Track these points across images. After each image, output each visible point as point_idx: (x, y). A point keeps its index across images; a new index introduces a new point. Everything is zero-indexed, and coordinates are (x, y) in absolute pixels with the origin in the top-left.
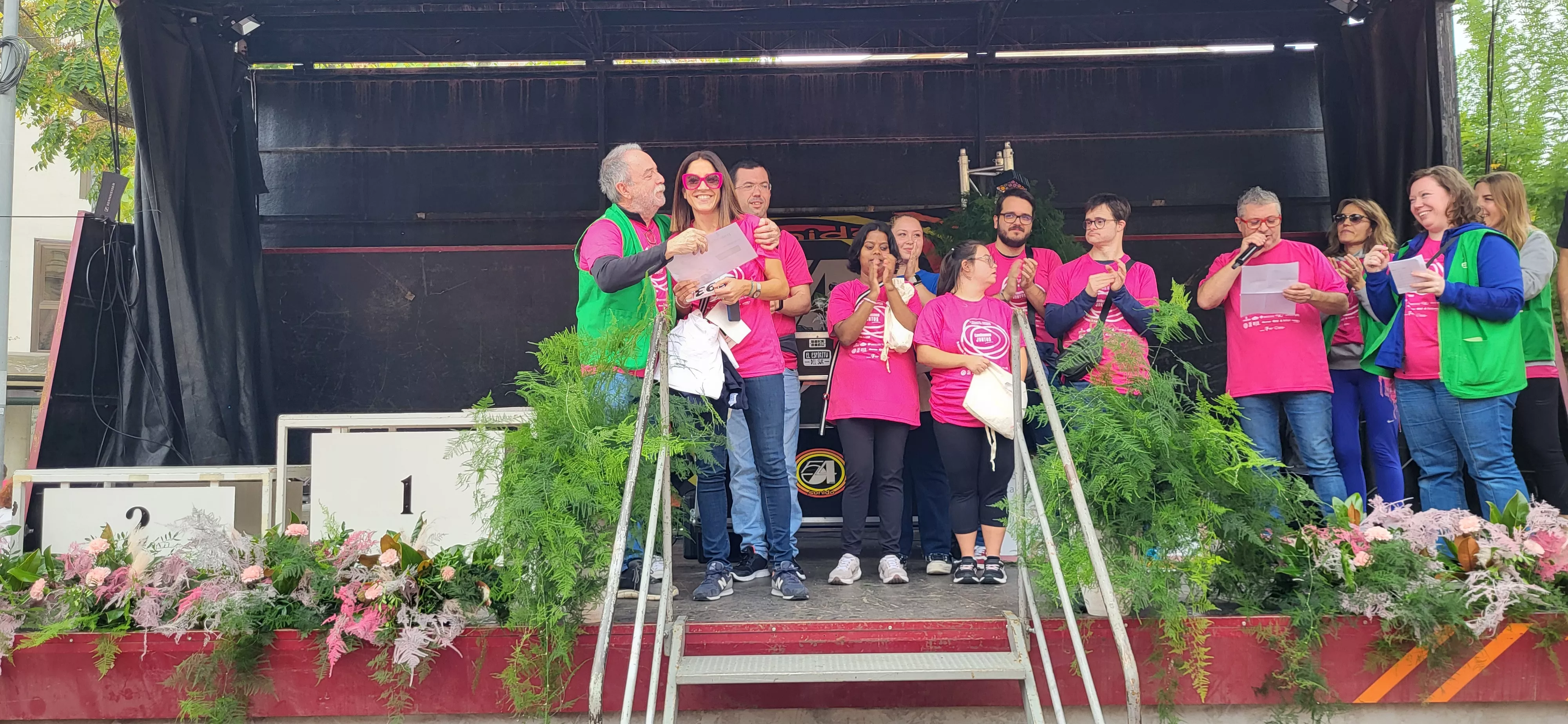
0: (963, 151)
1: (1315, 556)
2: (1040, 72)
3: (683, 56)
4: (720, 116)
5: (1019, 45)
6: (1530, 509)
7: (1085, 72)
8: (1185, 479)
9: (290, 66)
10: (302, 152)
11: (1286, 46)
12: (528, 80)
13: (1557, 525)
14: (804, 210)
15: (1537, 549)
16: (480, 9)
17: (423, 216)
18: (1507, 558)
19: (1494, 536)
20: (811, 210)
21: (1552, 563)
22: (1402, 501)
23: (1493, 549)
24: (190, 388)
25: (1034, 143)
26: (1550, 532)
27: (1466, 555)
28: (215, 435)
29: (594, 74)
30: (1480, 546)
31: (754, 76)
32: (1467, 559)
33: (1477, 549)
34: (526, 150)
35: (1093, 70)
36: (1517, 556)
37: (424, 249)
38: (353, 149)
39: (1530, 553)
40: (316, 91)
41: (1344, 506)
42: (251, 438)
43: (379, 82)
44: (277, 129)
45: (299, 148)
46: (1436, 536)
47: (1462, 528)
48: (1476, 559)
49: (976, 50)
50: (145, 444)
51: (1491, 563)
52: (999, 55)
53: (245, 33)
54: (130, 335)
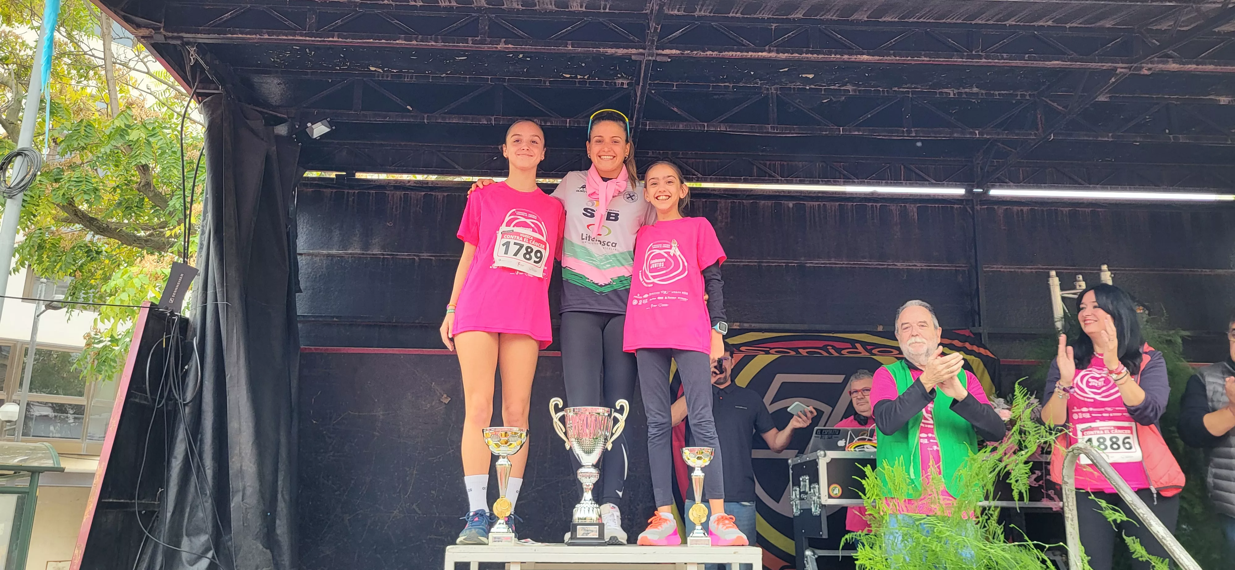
2: (1022, 210)
3: (705, 181)
5: (1012, 184)
7: (1062, 211)
9: (333, 175)
10: (333, 256)
16: (549, 124)
20: (824, 327)
24: (241, 494)
25: (1021, 272)
28: (261, 547)
31: (763, 202)
38: (382, 254)
40: (351, 199)
42: (286, 548)
43: (412, 194)
45: (330, 252)
49: (973, 187)
50: (185, 556)
52: (994, 192)
53: (315, 137)
54: (181, 435)
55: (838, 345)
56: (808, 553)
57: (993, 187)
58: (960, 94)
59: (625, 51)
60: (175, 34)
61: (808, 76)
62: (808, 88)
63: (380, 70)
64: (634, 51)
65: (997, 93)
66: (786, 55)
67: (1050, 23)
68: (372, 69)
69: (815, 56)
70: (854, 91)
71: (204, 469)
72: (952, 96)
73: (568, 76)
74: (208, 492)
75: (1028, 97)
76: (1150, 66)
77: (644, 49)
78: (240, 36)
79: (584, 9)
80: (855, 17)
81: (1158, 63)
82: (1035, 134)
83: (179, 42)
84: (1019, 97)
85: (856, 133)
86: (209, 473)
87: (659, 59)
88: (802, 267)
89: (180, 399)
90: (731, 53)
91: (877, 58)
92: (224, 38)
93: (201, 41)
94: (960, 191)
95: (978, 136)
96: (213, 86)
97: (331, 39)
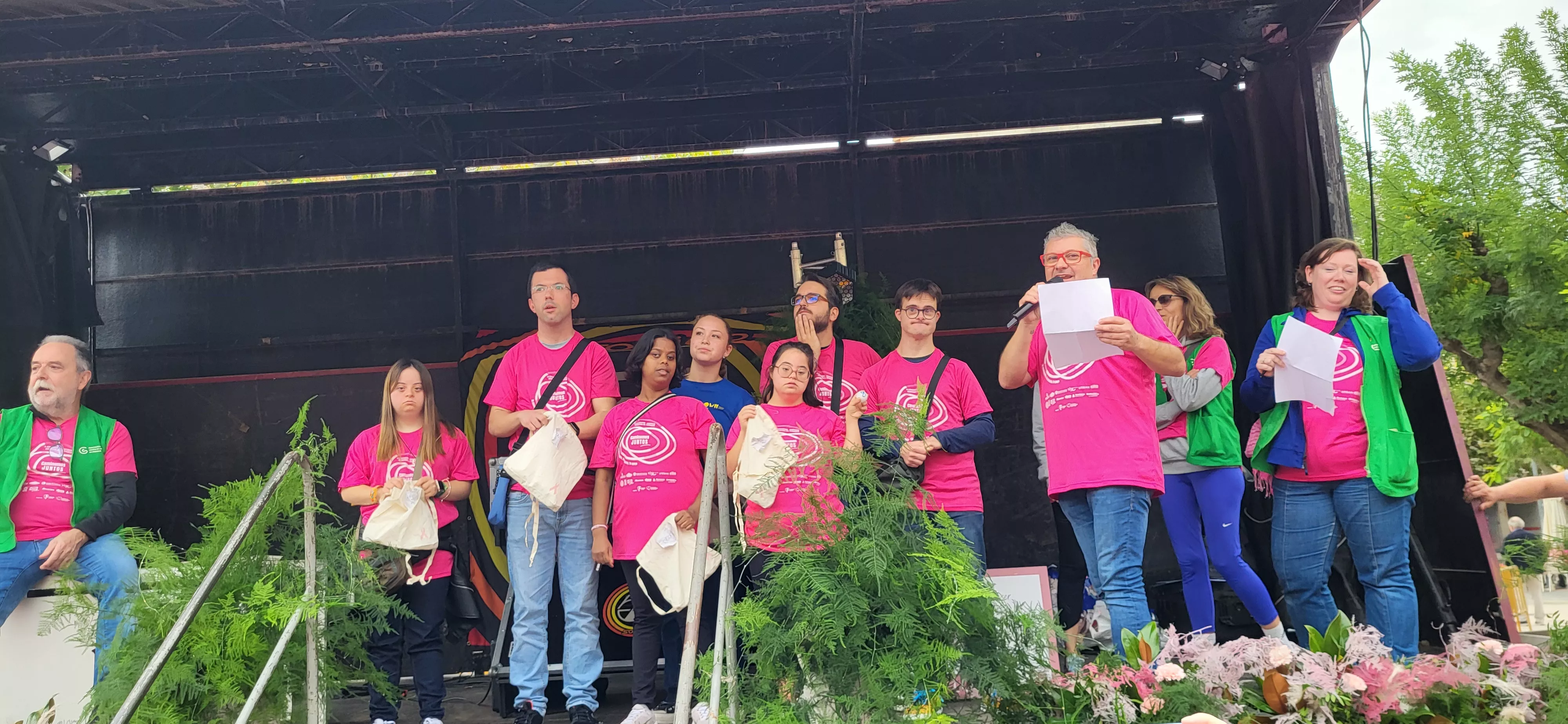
0: (795, 245)
1: (1093, 704)
2: (920, 159)
4: (584, 221)
5: (891, 130)
6: (1351, 633)
8: (908, 621)
9: (125, 191)
10: (145, 280)
11: (1175, 118)
12: (381, 193)
13: (1376, 655)
14: (673, 315)
15: (1355, 683)
16: (297, 121)
17: (267, 341)
18: (1319, 697)
19: (1306, 668)
20: (680, 314)
21: (1378, 700)
22: (1200, 630)
23: (1305, 687)
25: (917, 232)
26: (1368, 665)
27: (1274, 694)
29: (447, 183)
30: (1290, 682)
31: (618, 176)
32: (1276, 699)
33: (1286, 687)
34: (380, 266)
35: (976, 154)
36: (1330, 694)
37: (256, 377)
38: (198, 274)
39: (1345, 691)
40: (161, 215)
41: (1135, 639)
43: (226, 203)
44: (119, 258)
45: (141, 276)
46: (1242, 671)
47: (1272, 661)
48: (1285, 699)
49: (846, 138)
51: (1303, 704)
52: (871, 142)
53: (53, 158)
57: (870, 136)
61: (567, 40)
63: (107, 79)
68: (98, 79)
72: (751, 44)
73: (310, 65)
85: (641, 98)
94: (834, 145)
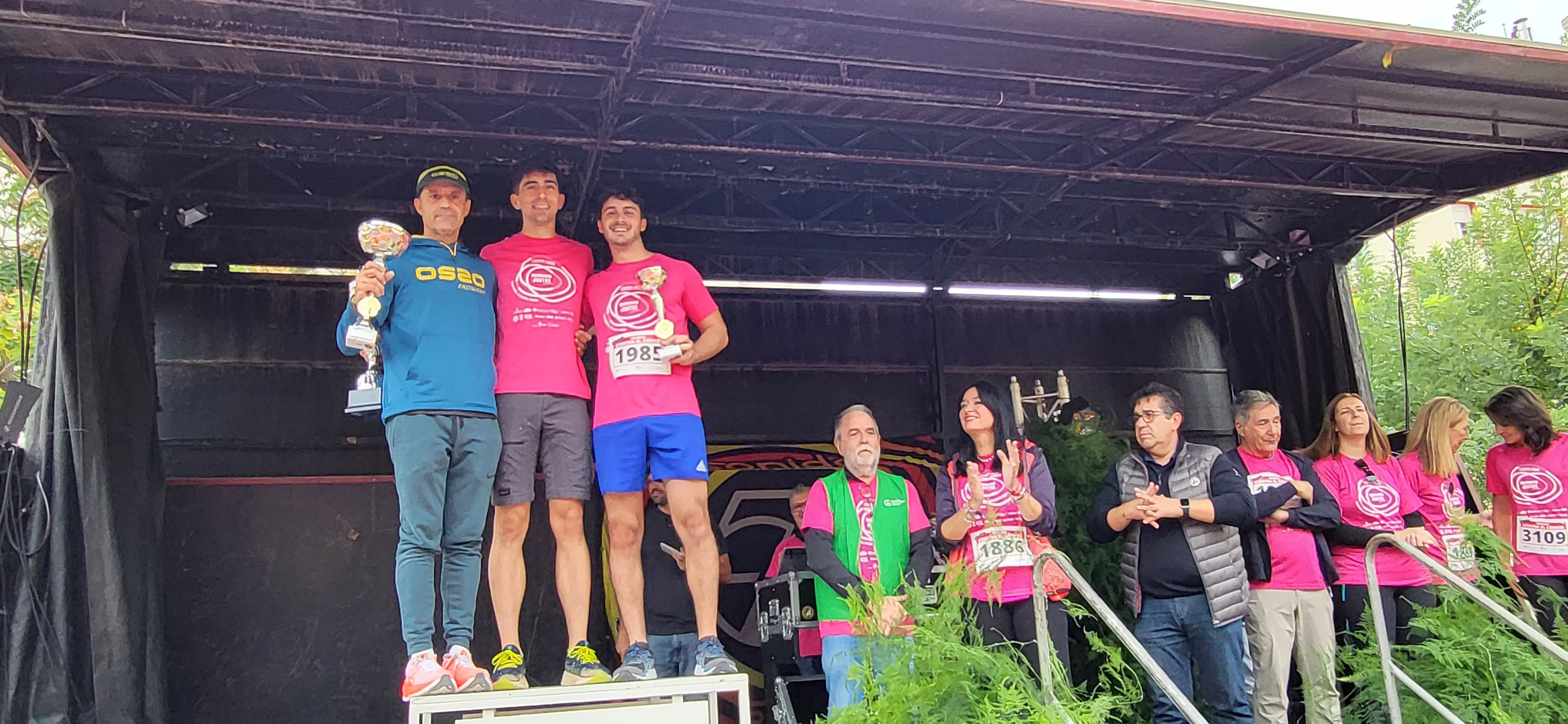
9: (199, 267)
10: (199, 366)
11: (1185, 296)
17: (353, 440)
24: (106, 661)
37: (373, 478)
38: (265, 363)
40: (222, 296)
43: (302, 290)
45: (196, 362)
49: (933, 284)
52: (953, 290)
53: (186, 224)
54: (24, 592)
55: (798, 457)
56: (778, 680)
57: (953, 285)
58: (920, 189)
59: (575, 140)
60: (20, 104)
61: (768, 168)
62: (766, 179)
63: (272, 147)
64: (584, 140)
65: (956, 190)
66: (749, 149)
67: (1007, 128)
68: (262, 145)
69: (779, 151)
70: (815, 183)
71: (55, 633)
72: (912, 191)
74: (62, 662)
75: (985, 196)
76: (1098, 173)
77: (596, 137)
78: (106, 108)
79: (528, 92)
80: (819, 112)
81: (1105, 170)
82: (994, 234)
83: (21, 113)
84: (977, 195)
85: (817, 229)
86: (62, 638)
87: (612, 149)
88: (757, 371)
89: (21, 549)
90: (691, 146)
91: (842, 156)
92: (85, 110)
93: (48, 112)
94: (920, 289)
95: (939, 235)
96: (55, 163)
97: (224, 116)
